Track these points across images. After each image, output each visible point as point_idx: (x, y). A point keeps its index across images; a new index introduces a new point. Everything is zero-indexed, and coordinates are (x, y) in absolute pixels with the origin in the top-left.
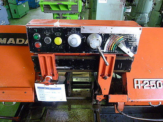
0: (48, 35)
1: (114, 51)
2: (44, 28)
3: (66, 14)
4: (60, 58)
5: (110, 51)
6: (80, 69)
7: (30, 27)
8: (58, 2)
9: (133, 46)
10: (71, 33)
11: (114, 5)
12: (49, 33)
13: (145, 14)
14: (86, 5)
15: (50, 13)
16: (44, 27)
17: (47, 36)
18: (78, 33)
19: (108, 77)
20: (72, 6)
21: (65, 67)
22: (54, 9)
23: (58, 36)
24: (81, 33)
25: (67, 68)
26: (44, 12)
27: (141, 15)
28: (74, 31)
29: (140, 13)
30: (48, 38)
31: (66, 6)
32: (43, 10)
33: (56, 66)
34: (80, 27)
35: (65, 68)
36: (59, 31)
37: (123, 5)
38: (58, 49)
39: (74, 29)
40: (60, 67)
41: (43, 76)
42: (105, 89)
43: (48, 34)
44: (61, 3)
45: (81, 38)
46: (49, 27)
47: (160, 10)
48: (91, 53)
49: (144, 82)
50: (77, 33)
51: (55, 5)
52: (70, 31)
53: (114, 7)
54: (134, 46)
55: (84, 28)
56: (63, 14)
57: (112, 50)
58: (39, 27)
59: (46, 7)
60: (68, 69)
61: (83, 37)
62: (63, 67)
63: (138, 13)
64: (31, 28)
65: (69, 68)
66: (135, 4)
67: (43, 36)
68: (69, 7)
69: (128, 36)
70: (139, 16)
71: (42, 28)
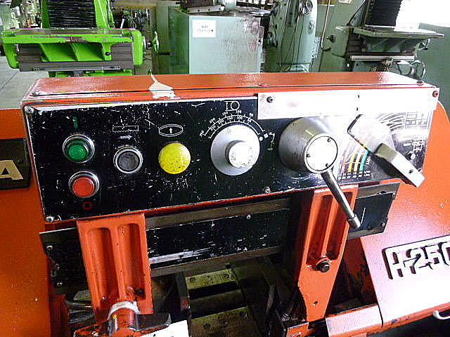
0: (129, 137)
1: (363, 174)
2: (111, 108)
3: (94, 72)
4: (166, 224)
5: (352, 175)
6: (236, 252)
7: (42, 109)
8: (70, 35)
9: (414, 150)
10: (220, 121)
11: (236, 42)
12: (133, 128)
13: (302, 65)
14: (155, 43)
15: (42, 69)
16: (114, 105)
17: (125, 142)
18: (250, 120)
19: (331, 261)
20: (114, 46)
21: (181, 254)
22: (53, 56)
23: (173, 140)
24: (259, 118)
25: (188, 254)
26: (18, 68)
27: (295, 69)
28: (234, 113)
29: (291, 64)
30: (127, 148)
31: (96, 48)
32: (14, 63)
33: (150, 256)
34: (255, 98)
35: (181, 256)
36: (174, 119)
37: (260, 41)
38: (169, 192)
39: (235, 106)
40: (163, 257)
41: (99, 304)
42: (316, 302)
43: (127, 134)
44: (81, 37)
45: (259, 136)
46: (132, 104)
47: (346, 53)
48: (293, 189)
49: (413, 254)
50: (244, 122)
51: (59, 44)
52: (218, 116)
53: (235, 46)
54: (417, 149)
55: (269, 100)
56: (85, 72)
57: (355, 169)
58: (88, 106)
59: (24, 51)
60: (193, 258)
61: (266, 136)
62: (175, 256)
63: (285, 64)
64: (49, 112)
65: (196, 253)
66: (275, 42)
67: (108, 144)
68: (105, 50)
69: (401, 121)
70: (289, 71)
71: (102, 109)
